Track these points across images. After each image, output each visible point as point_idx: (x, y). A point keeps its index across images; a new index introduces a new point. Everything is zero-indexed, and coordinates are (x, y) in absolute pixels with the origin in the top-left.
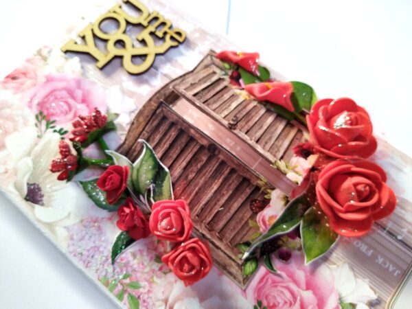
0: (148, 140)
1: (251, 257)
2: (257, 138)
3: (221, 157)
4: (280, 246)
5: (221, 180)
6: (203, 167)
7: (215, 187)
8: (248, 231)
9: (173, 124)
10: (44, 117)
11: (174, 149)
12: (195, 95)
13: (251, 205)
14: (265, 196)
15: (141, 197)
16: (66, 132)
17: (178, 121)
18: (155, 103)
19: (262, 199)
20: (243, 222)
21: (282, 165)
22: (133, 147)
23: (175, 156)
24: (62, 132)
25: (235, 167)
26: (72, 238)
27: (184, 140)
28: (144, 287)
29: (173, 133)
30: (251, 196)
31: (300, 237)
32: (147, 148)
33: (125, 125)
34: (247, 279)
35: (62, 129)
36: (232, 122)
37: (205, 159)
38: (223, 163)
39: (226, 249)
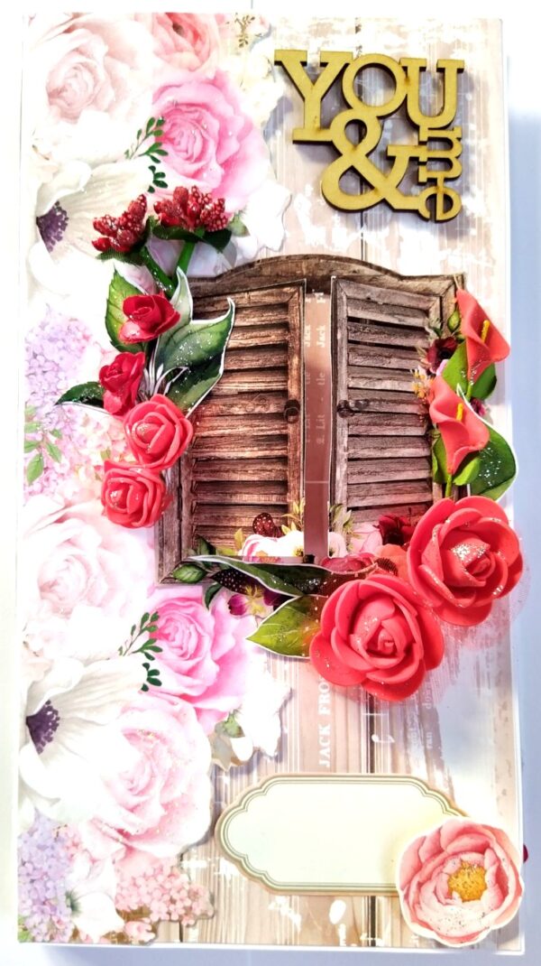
0: (238, 310)
1: (202, 566)
2: (356, 456)
3: (291, 430)
4: (243, 592)
5: (261, 454)
6: (260, 416)
7: (247, 454)
8: (226, 538)
9: (285, 326)
10: (158, 133)
11: (254, 358)
12: (351, 319)
13: (259, 517)
14: (283, 527)
15: (161, 369)
16: (164, 185)
17: (294, 329)
18: (307, 268)
19: (277, 525)
20: (233, 524)
21: (343, 515)
22: (215, 299)
23: (246, 366)
24: (160, 179)
25: (291, 457)
26: (43, 327)
27: (275, 359)
28: (62, 466)
29: (274, 337)
30: (270, 509)
31: (275, 609)
32: (229, 319)
33: (239, 257)
34: (171, 580)
35: (163, 175)
36: (351, 404)
37: (272, 409)
38: (284, 438)
39: (187, 529)
